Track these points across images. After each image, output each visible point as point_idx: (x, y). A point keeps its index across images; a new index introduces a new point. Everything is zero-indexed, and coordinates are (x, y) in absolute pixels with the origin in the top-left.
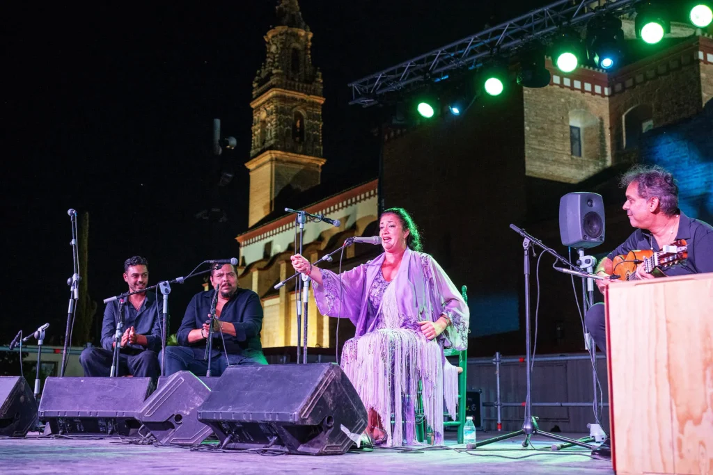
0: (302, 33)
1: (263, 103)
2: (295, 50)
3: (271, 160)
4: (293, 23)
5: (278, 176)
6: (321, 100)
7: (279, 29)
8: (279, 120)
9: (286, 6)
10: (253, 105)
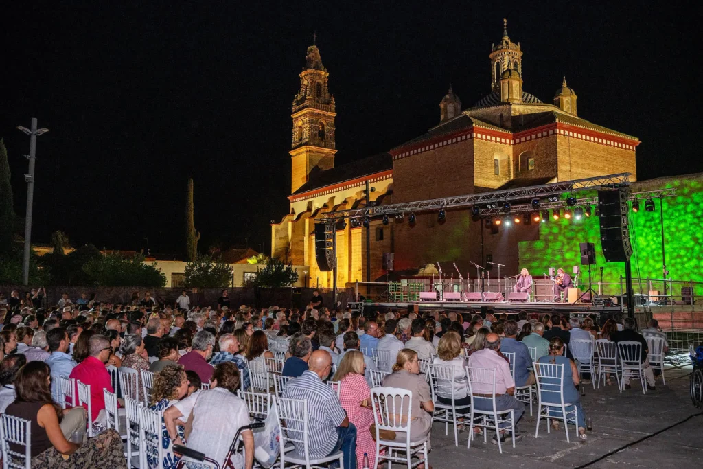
0: (323, 73)
1: (300, 116)
2: (319, 84)
3: (306, 151)
4: (317, 68)
5: (311, 161)
6: (334, 115)
7: (309, 71)
8: (311, 127)
9: (313, 56)
10: (293, 116)
